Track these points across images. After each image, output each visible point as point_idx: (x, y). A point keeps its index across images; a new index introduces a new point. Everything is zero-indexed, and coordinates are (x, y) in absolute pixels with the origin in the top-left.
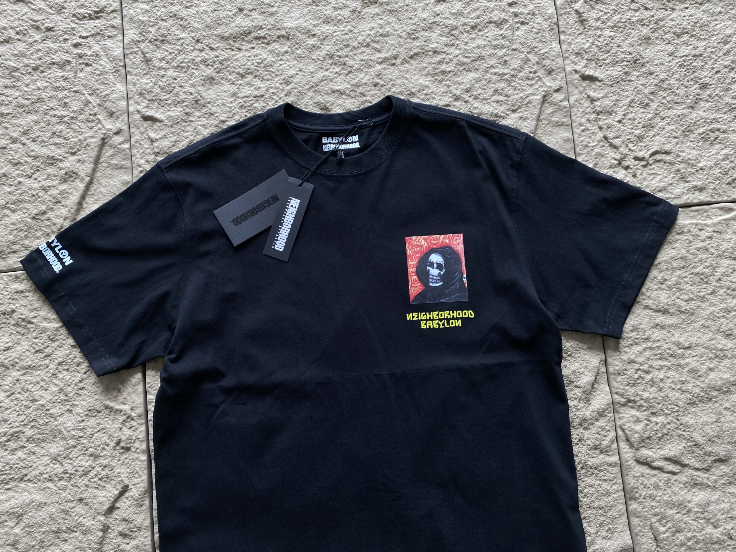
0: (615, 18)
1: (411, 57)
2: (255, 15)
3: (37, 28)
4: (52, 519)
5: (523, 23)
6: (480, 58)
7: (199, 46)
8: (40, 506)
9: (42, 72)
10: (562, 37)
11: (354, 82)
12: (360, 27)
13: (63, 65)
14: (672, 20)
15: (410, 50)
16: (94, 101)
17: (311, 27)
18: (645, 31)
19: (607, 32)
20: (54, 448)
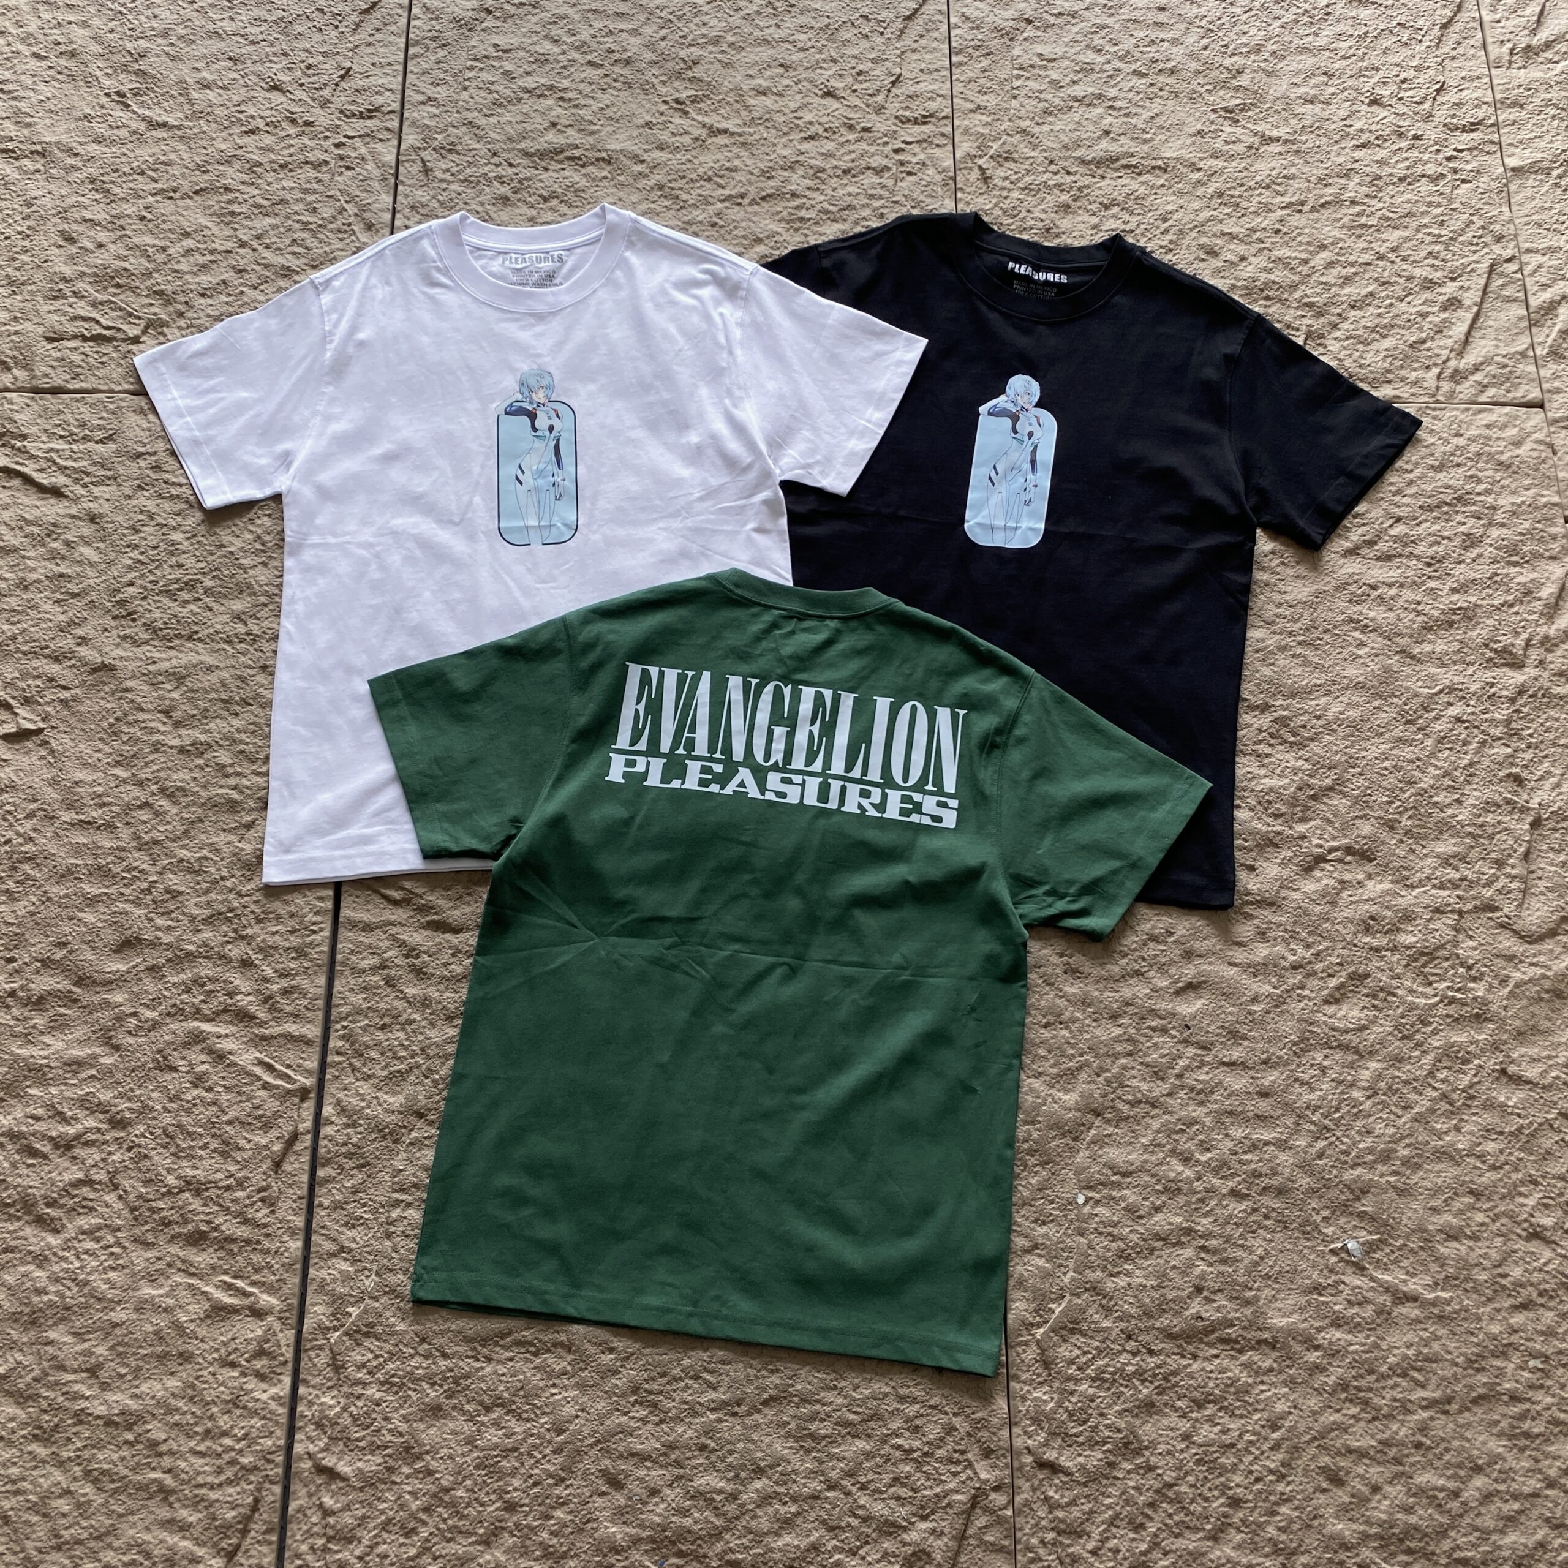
0: (1028, 179)
1: (763, 198)
2: (570, 132)
3: (293, 121)
4: (224, 685)
5: (909, 174)
6: (850, 207)
7: (495, 160)
8: (210, 669)
9: (291, 171)
10: (959, 195)
11: (686, 219)
12: (702, 159)
13: (317, 166)
14: (1100, 188)
15: (762, 190)
16: (351, 209)
17: (640, 152)
18: (1064, 198)
19: (1016, 194)
20: (238, 606)
